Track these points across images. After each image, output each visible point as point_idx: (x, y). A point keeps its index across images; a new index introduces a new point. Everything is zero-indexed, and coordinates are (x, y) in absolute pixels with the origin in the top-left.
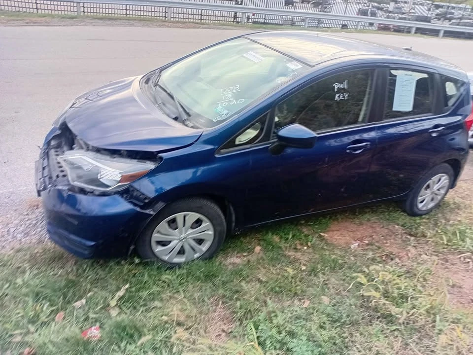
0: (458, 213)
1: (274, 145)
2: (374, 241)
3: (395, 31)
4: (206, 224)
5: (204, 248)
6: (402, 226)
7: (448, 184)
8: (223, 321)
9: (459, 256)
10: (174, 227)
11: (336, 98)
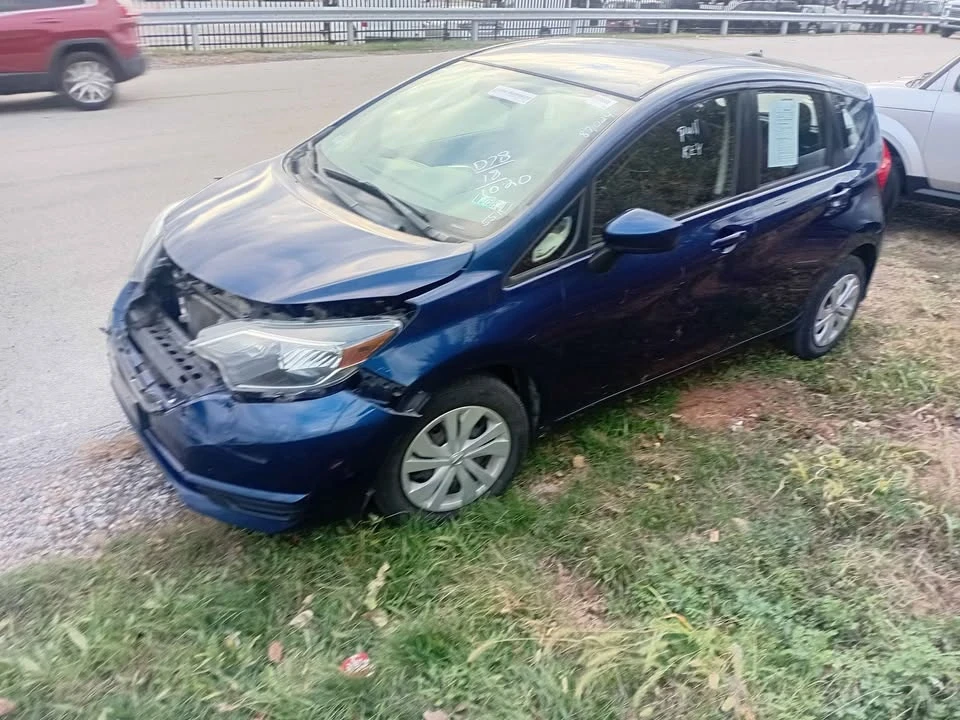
0: (877, 342)
1: (599, 255)
2: (766, 412)
3: (638, 31)
4: (496, 425)
5: (494, 471)
6: (799, 378)
7: (857, 292)
8: (582, 596)
9: (915, 413)
10: (440, 441)
11: (685, 154)
